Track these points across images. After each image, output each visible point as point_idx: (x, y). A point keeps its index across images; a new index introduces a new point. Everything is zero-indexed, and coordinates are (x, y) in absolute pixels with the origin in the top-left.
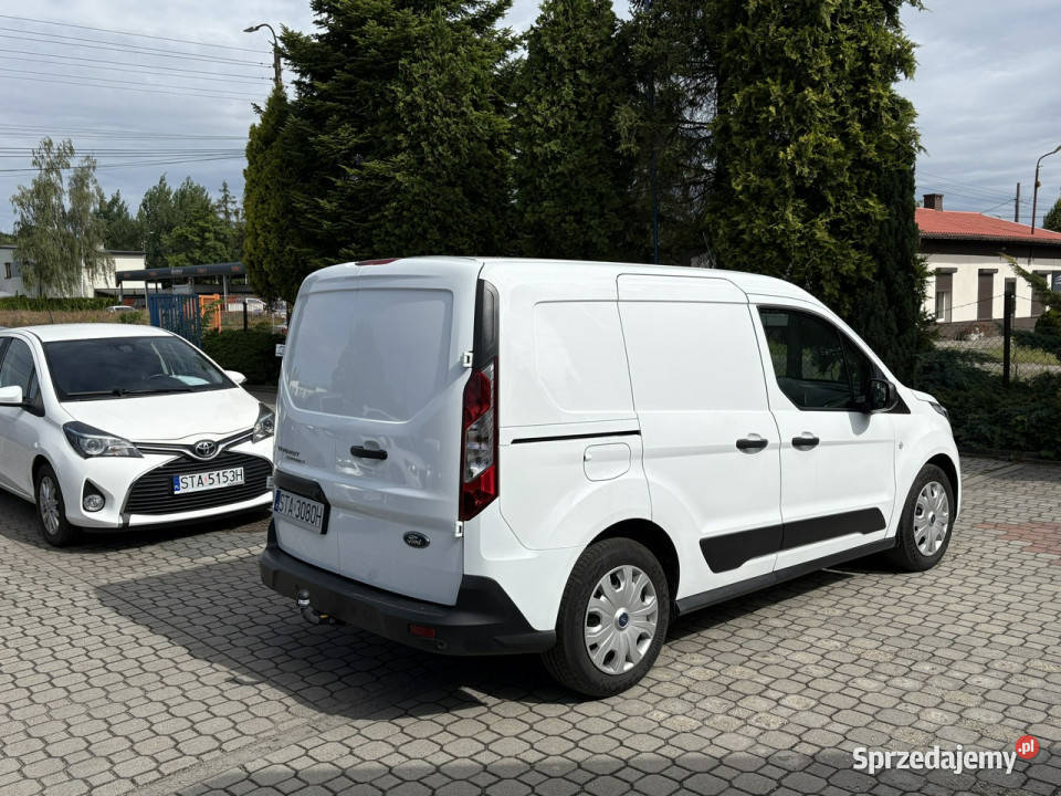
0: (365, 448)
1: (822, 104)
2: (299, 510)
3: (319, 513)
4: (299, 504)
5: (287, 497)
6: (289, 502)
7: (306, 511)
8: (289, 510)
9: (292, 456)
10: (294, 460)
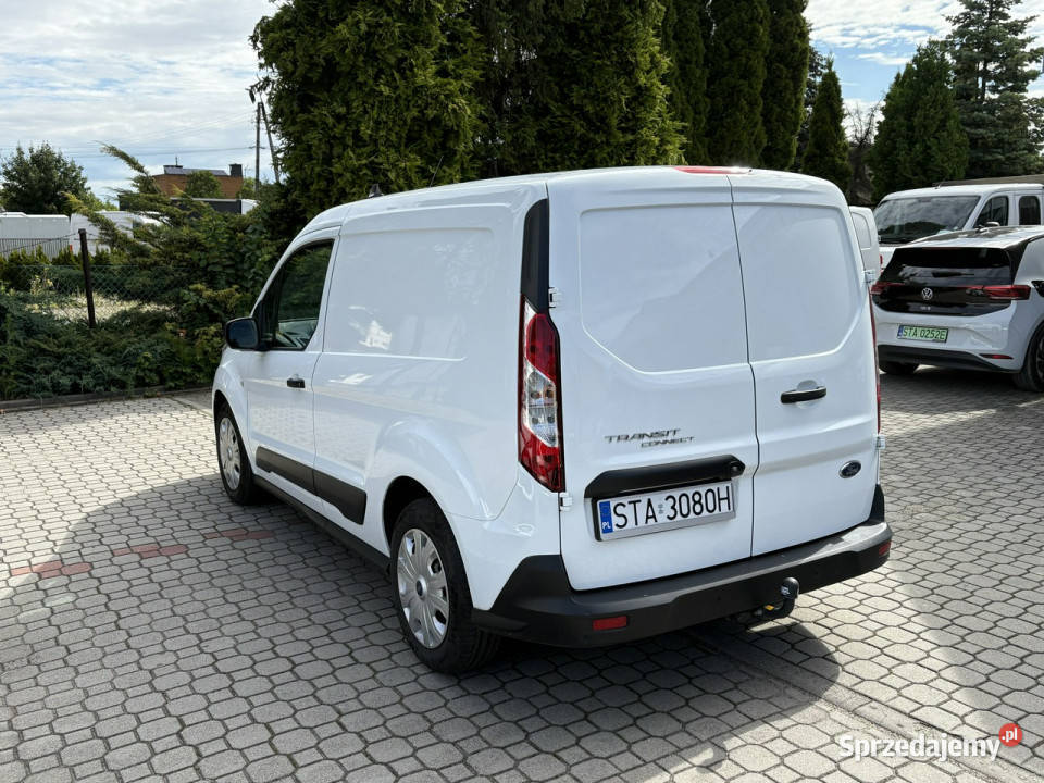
2: (673, 507)
3: (723, 494)
4: (671, 501)
5: (634, 503)
6: (642, 508)
7: (692, 503)
8: (648, 517)
9: (659, 438)
10: (665, 442)
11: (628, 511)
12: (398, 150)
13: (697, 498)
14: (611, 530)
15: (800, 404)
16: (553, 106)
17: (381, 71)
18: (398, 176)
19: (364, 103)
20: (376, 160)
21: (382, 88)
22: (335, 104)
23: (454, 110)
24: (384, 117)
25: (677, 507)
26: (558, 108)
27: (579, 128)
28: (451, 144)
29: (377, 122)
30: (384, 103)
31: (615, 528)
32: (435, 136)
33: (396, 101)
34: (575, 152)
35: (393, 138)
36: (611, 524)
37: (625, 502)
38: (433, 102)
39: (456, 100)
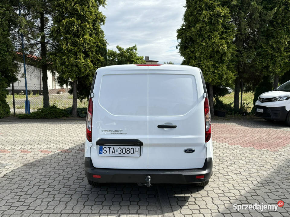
0: (164, 125)
1: (90, 28)
2: (120, 151)
3: (137, 150)
4: (120, 149)
5: (109, 148)
6: (111, 150)
7: (126, 151)
8: (113, 152)
9: (116, 132)
10: (118, 133)
11: (107, 150)
12: (207, 60)
13: (128, 149)
14: (102, 154)
15: (165, 129)
16: (263, 45)
17: (204, 39)
18: (205, 67)
19: (198, 48)
20: (200, 63)
21: (203, 43)
22: (191, 48)
23: (222, 48)
24: (203, 51)
25: (122, 151)
26: (265, 46)
27: (270, 52)
28: (223, 58)
29: (201, 53)
30: (204, 48)
31: (103, 153)
32: (219, 56)
33: (207, 47)
34: (270, 59)
35: (205, 57)
36: (102, 152)
37: (107, 147)
38: (217, 46)
39: (223, 46)
